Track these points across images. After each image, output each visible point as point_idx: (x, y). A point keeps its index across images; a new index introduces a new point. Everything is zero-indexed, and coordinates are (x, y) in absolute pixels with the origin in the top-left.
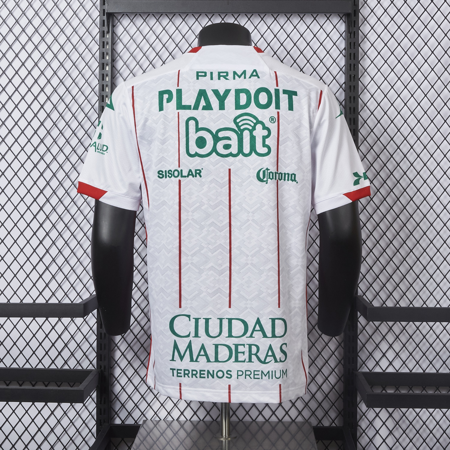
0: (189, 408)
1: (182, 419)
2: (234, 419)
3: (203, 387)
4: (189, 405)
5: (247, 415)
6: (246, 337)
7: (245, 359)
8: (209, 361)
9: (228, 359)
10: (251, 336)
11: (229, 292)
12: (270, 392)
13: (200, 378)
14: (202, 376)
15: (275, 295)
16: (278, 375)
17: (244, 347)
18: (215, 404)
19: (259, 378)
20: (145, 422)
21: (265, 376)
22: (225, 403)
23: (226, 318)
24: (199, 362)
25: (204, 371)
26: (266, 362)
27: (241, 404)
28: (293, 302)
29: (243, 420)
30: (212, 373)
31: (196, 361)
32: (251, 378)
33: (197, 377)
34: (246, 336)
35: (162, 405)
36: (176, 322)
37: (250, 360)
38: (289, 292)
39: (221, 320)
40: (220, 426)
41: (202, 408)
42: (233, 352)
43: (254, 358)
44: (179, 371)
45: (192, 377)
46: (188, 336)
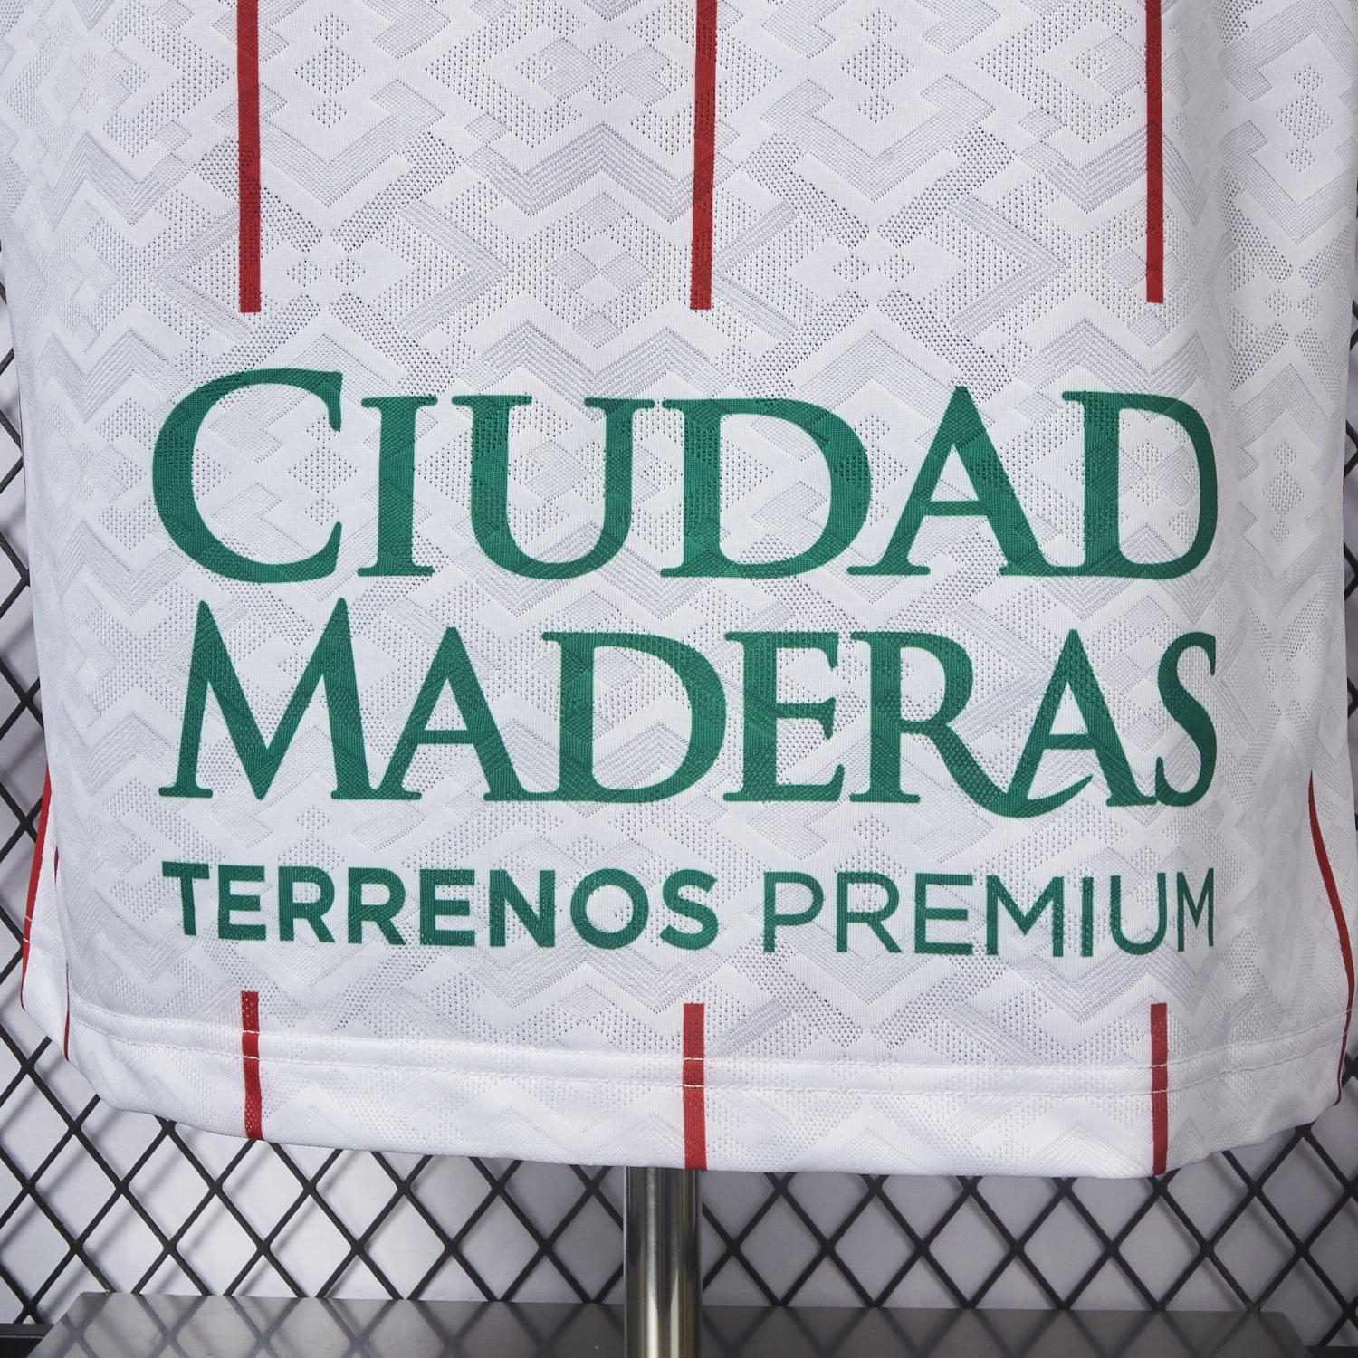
0: (407, 1211)
1: (361, 1287)
2: (731, 1289)
3: (454, 1022)
4: (406, 1188)
5: (826, 1267)
6: (853, 571)
7: (840, 770)
8: (503, 785)
9: (681, 772)
10: (896, 561)
11: (691, 167)
12: (1065, 1073)
13: (423, 942)
14: (443, 923)
15: (1125, 184)
16: (1139, 920)
17: (833, 662)
18: (593, 1181)
19: (965, 949)
20: (93, 1305)
21: (1025, 923)
22: (666, 1174)
23: (669, 404)
24: (417, 796)
25: (465, 877)
26: (1031, 796)
27: (780, 1185)
28: (1257, 285)
29: (796, 1302)
30: (531, 894)
31: (393, 788)
32: (892, 947)
33: (394, 937)
34: (846, 558)
35: (216, 1187)
36: (210, 439)
37: (886, 784)
38: (1229, 191)
39: (619, 415)
40: (618, 1325)
41: (501, 1211)
42: (729, 711)
43: (918, 756)
44: (238, 888)
45: (355, 936)
46: (322, 564)
